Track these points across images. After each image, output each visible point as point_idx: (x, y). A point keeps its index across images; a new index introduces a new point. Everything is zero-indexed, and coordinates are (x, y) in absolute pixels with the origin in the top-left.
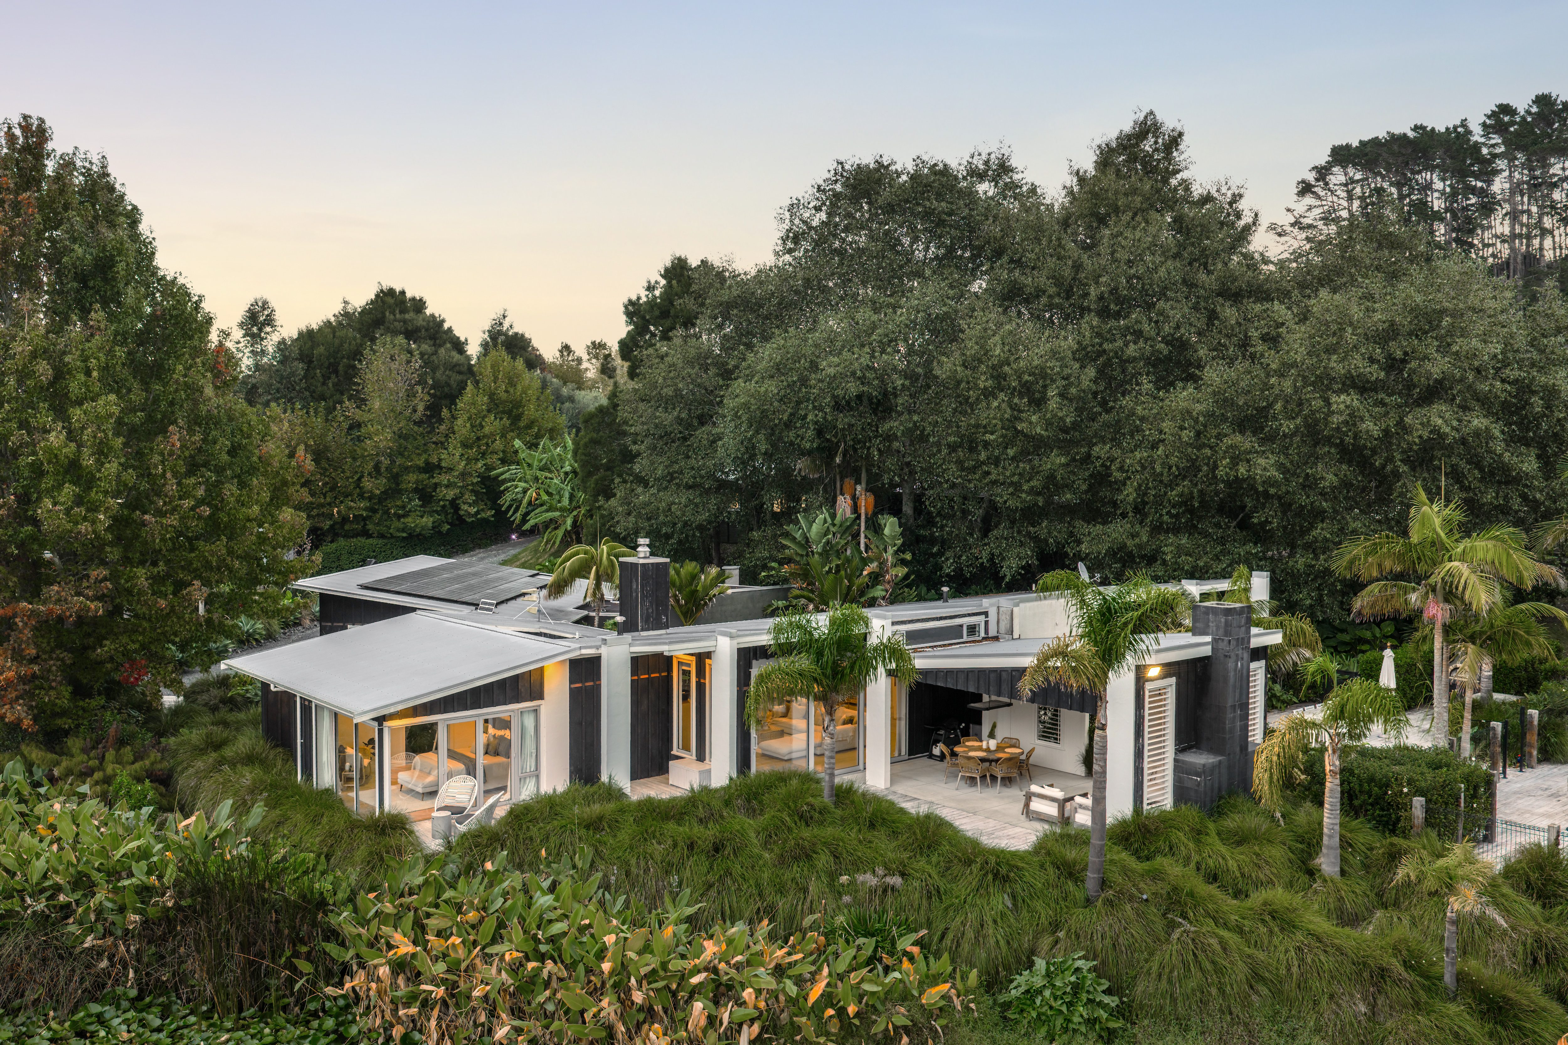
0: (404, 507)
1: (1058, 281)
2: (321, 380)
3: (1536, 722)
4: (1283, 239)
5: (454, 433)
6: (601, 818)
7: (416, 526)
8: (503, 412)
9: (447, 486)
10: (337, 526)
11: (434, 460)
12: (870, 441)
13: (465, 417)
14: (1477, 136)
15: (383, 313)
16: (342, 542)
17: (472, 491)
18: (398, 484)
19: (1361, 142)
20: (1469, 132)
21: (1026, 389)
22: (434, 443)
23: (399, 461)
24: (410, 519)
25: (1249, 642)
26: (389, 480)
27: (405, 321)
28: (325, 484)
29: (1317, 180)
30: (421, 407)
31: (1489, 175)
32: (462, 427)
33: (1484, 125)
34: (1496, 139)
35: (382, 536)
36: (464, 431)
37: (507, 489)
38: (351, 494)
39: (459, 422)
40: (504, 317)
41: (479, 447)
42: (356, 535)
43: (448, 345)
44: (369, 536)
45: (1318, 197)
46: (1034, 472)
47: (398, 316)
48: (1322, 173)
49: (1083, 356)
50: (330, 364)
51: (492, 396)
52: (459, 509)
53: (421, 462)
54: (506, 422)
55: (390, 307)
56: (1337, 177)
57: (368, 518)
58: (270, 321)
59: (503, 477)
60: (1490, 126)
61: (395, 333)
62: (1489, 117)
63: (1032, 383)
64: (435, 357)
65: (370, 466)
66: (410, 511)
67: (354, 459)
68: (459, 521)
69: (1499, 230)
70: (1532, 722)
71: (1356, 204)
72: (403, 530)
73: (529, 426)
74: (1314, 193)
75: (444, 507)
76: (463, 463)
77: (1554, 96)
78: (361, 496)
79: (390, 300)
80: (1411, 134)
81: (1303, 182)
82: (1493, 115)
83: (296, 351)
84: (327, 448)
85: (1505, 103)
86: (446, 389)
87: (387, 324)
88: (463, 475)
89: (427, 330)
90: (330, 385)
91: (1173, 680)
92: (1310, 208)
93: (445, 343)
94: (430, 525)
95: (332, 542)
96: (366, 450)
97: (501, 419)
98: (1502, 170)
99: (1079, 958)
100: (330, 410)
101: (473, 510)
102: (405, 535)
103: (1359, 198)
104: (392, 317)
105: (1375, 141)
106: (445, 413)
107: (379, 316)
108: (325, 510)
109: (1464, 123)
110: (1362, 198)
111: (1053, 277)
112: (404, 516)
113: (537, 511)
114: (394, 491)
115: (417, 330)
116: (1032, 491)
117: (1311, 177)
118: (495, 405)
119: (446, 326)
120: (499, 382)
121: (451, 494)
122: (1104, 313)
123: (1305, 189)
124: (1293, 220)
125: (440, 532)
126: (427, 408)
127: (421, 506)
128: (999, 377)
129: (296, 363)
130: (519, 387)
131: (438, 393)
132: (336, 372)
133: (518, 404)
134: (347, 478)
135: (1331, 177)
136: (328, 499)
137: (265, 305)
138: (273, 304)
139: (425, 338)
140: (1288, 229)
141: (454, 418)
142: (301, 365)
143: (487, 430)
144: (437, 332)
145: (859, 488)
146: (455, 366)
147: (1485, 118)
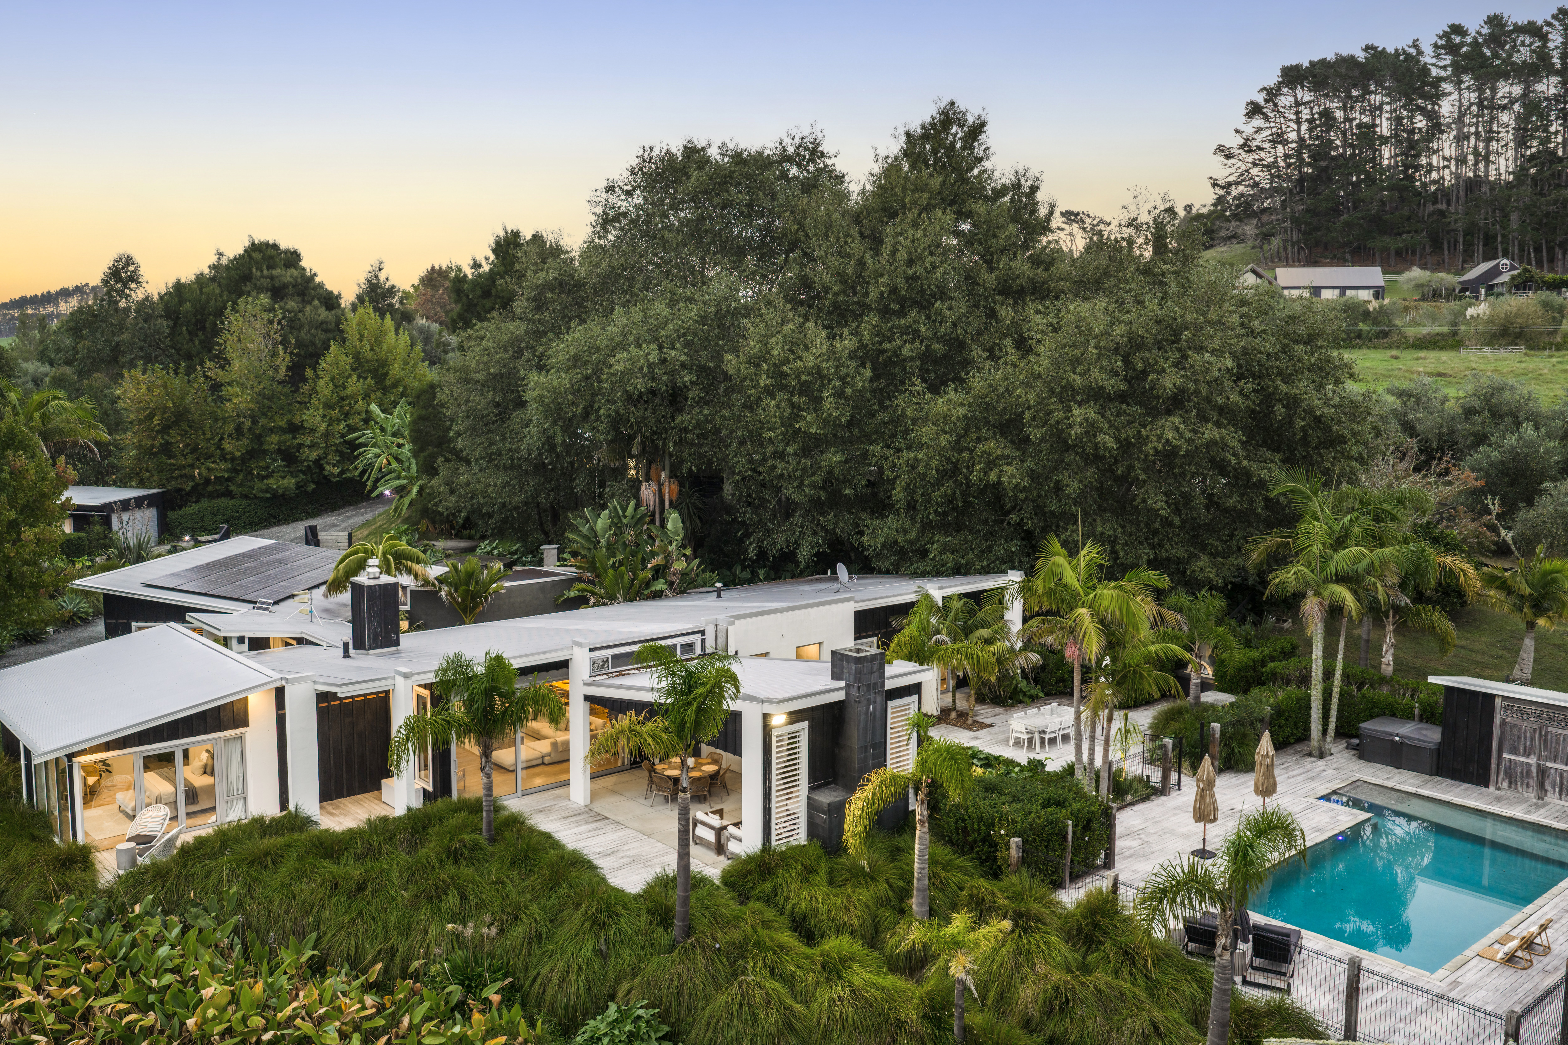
0: (268, 467)
1: (842, 278)
2: (187, 337)
3: (1218, 735)
4: (1232, 161)
5: (316, 392)
6: (267, 854)
7: (279, 487)
8: (369, 371)
9: (310, 447)
10: (200, 488)
11: (297, 420)
12: (666, 432)
13: (327, 378)
14: (1428, 59)
15: (250, 269)
16: (205, 503)
17: (337, 451)
18: (261, 444)
19: (1311, 62)
20: (1420, 53)
21: (804, 389)
22: (299, 402)
23: (262, 421)
24: (271, 481)
25: (883, 685)
26: (252, 441)
27: (272, 278)
28: (186, 446)
29: (1266, 101)
30: (283, 369)
31: (1437, 96)
32: (324, 388)
33: (1436, 46)
34: (1447, 60)
35: (246, 497)
36: (326, 392)
37: (360, 454)
38: (213, 456)
39: (321, 382)
40: (380, 270)
41: (341, 407)
42: (220, 495)
43: (316, 302)
44: (232, 497)
45: (1266, 118)
46: (815, 468)
47: (265, 272)
48: (1272, 94)
49: (861, 355)
50: (197, 320)
51: (357, 356)
52: (324, 469)
53: (283, 423)
54: (370, 381)
55: (257, 263)
56: (1285, 100)
57: (228, 479)
58: (134, 278)
59: (360, 440)
60: (1442, 47)
61: (260, 289)
62: (1441, 38)
63: (811, 382)
64: (300, 315)
65: (230, 428)
66: (273, 472)
67: (216, 420)
68: (324, 481)
69: (1447, 152)
70: (1214, 735)
71: (1304, 127)
72: (267, 491)
73: (395, 385)
74: (1264, 114)
75: (309, 467)
76: (324, 425)
77: (1505, 16)
78: (223, 458)
79: (257, 256)
80: (1361, 56)
81: (1252, 103)
82: (1446, 35)
83: (160, 310)
84: (187, 411)
85: (1457, 23)
86: (310, 349)
87: (253, 281)
88: (327, 435)
89: (294, 286)
90: (197, 342)
91: (806, 724)
92: (1259, 130)
93: (313, 299)
94: (292, 486)
95: (196, 502)
96: (226, 412)
97: (365, 378)
98: (1450, 93)
99: (641, 1008)
100: (190, 370)
101: (336, 471)
102: (268, 495)
103: (1307, 120)
104: (259, 273)
105: (1323, 62)
106: (309, 373)
107: (247, 272)
108: (186, 471)
109: (1415, 45)
110: (1311, 121)
111: (838, 274)
112: (267, 477)
113: (387, 478)
114: (255, 453)
115: (285, 286)
116: (813, 486)
117: (1260, 99)
118: (359, 365)
119: (317, 280)
120: (365, 341)
121: (314, 455)
122: (885, 312)
123: (1254, 110)
124: (1242, 142)
125: (306, 492)
126: (289, 368)
127: (285, 466)
128: (778, 375)
129: (159, 321)
130: (385, 347)
131: (302, 353)
132: (203, 329)
133: (384, 363)
134: (209, 440)
135: (1282, 98)
136: (190, 461)
137: (129, 261)
138: (137, 258)
139: (292, 295)
140: (1236, 151)
141: (317, 377)
142: (165, 323)
143: (349, 391)
144: (306, 288)
145: (663, 474)
146: (322, 323)
147: (1436, 38)
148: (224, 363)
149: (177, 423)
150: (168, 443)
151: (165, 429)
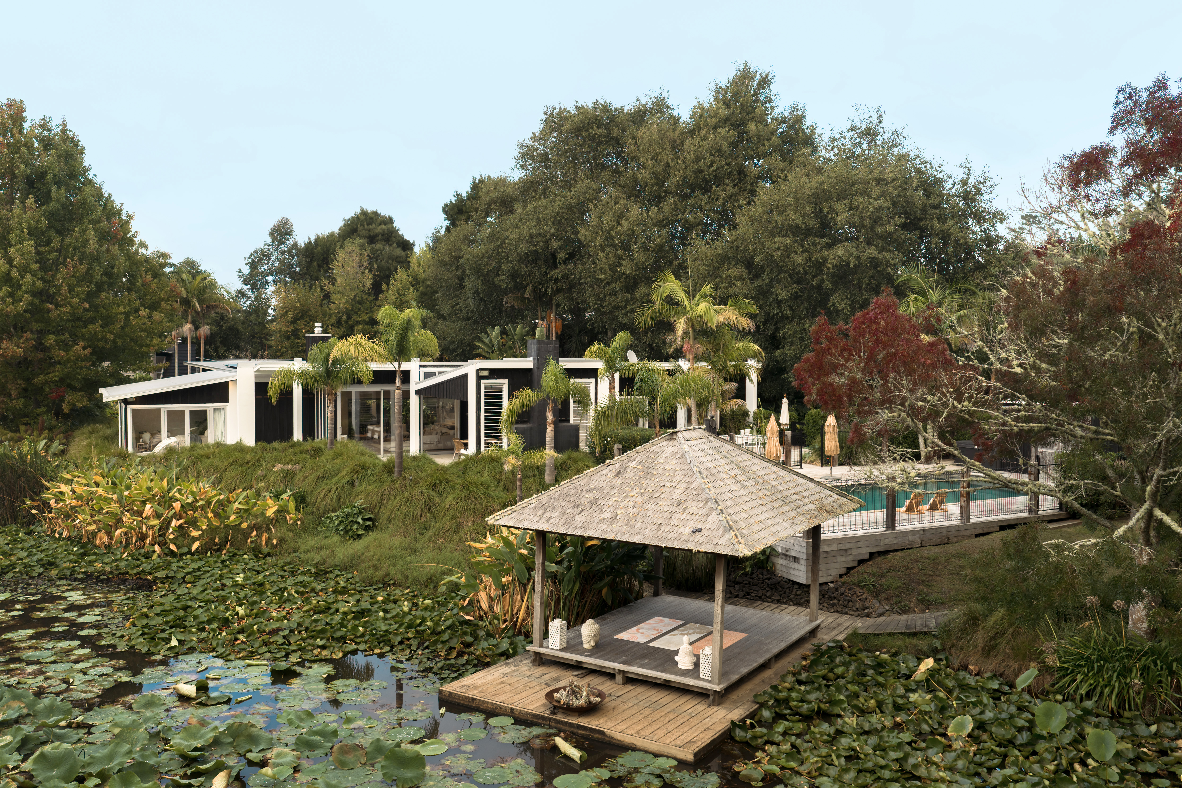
5: (387, 298)
22: (376, 305)
27: (369, 230)
30: (368, 284)
39: (391, 292)
51: (415, 277)
55: (362, 222)
58: (289, 232)
61: (360, 237)
64: (383, 252)
83: (302, 251)
86: (386, 272)
87: (357, 231)
91: (506, 381)
93: (394, 244)
100: (313, 284)
104: (362, 228)
106: (384, 287)
126: (372, 284)
131: (381, 274)
137: (287, 222)
138: (291, 221)
141: (389, 289)
144: (391, 237)
145: (552, 316)
148: (333, 281)
149: (301, 317)
150: (297, 330)
151: (294, 321)
